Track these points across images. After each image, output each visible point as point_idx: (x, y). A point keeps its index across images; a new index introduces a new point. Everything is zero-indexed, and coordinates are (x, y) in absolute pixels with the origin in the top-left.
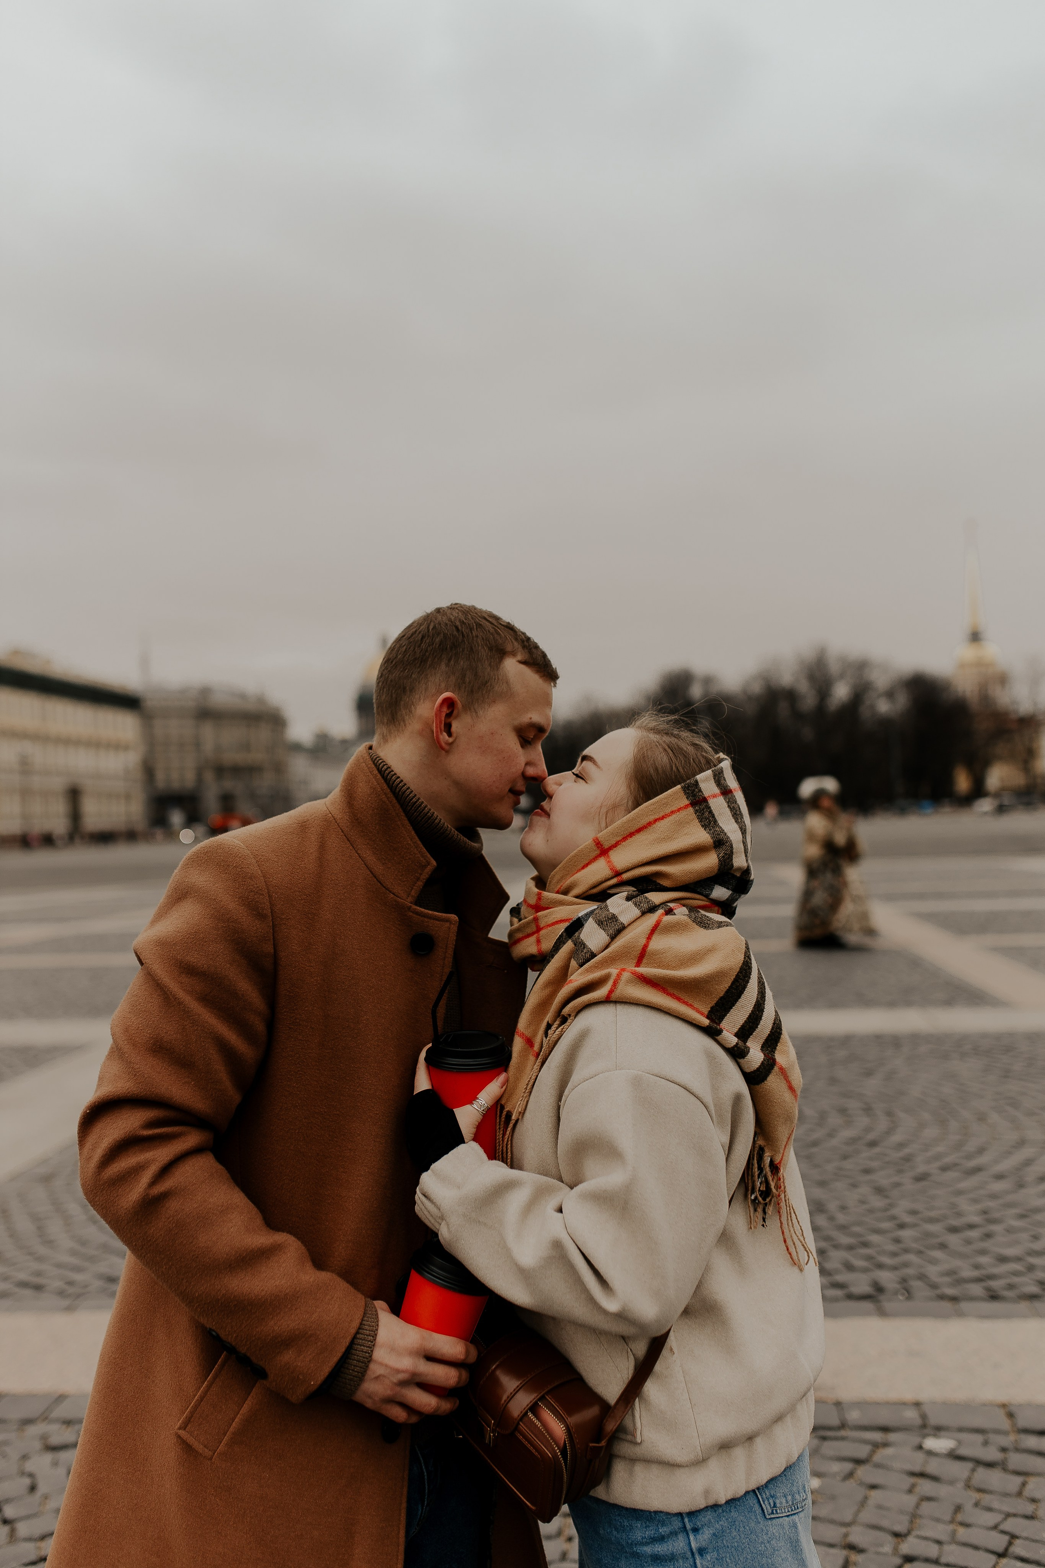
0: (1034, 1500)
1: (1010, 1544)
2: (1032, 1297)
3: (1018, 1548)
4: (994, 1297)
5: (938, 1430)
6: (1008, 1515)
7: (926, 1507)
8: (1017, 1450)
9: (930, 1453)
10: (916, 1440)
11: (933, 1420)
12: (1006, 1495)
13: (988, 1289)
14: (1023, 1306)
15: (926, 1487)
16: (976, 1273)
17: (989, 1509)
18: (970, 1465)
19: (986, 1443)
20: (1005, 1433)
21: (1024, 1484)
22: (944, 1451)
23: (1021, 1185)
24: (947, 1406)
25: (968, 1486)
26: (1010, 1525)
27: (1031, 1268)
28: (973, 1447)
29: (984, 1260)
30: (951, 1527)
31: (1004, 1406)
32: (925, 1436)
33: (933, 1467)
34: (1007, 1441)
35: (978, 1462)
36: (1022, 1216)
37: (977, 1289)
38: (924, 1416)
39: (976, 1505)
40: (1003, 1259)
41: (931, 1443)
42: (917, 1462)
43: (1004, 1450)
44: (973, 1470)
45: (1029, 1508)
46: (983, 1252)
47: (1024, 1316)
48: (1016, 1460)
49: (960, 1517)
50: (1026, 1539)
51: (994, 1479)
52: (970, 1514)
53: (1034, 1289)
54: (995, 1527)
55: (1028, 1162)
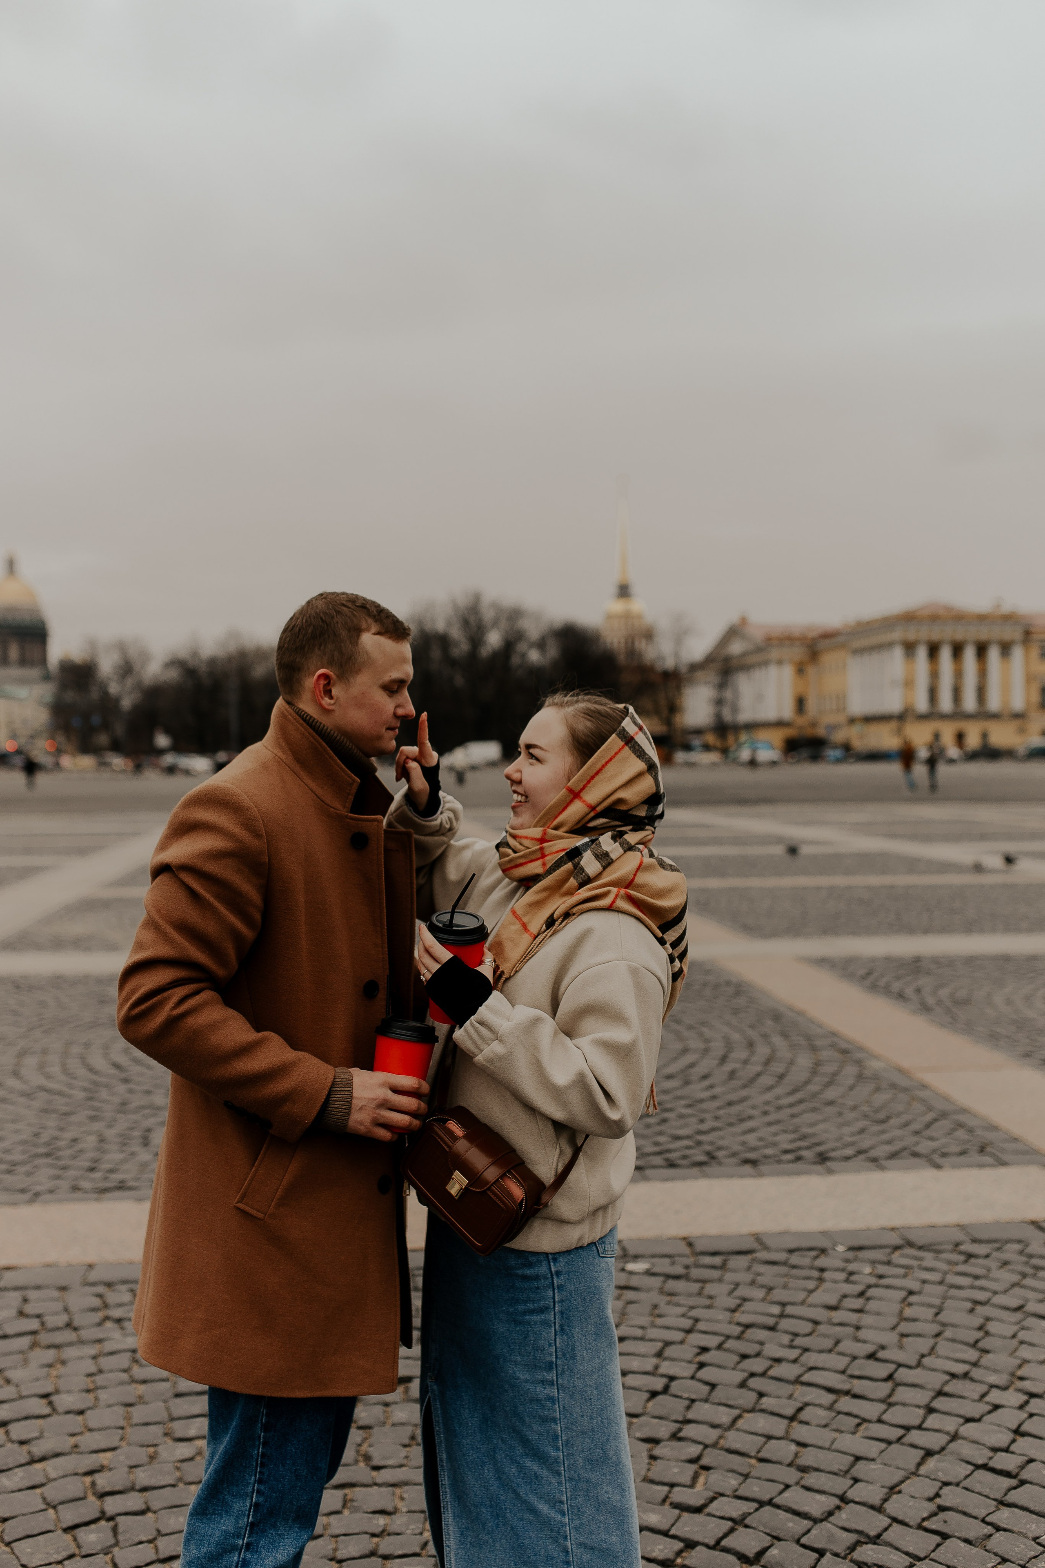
0: (711, 1297)
1: (694, 1325)
2: (700, 1164)
3: (701, 1326)
4: (672, 1165)
5: (636, 1258)
6: (692, 1308)
7: (631, 1308)
8: (697, 1266)
9: (631, 1273)
10: (621, 1265)
11: (632, 1251)
12: (690, 1295)
13: (667, 1160)
14: (695, 1171)
15: (629, 1295)
16: (656, 1149)
17: (678, 1305)
18: (661, 1279)
19: (673, 1263)
20: (687, 1256)
21: (702, 1288)
22: (641, 1271)
23: (687, 1083)
24: (641, 1241)
25: (661, 1291)
26: (694, 1313)
27: (699, 1143)
28: (663, 1266)
29: (661, 1139)
30: (650, 1319)
31: (685, 1239)
32: (626, 1262)
33: (634, 1281)
34: (690, 1261)
35: (668, 1277)
36: (689, 1106)
37: (658, 1160)
38: (624, 1249)
39: (669, 1303)
40: (677, 1138)
41: (631, 1266)
42: (622, 1279)
43: (687, 1267)
44: (664, 1282)
45: (707, 1302)
46: (661, 1133)
47: (696, 1178)
48: (695, 1273)
49: (657, 1312)
50: (707, 1320)
51: (680, 1286)
52: (664, 1308)
53: (703, 1158)
54: (684, 1315)
55: (692, 1065)
